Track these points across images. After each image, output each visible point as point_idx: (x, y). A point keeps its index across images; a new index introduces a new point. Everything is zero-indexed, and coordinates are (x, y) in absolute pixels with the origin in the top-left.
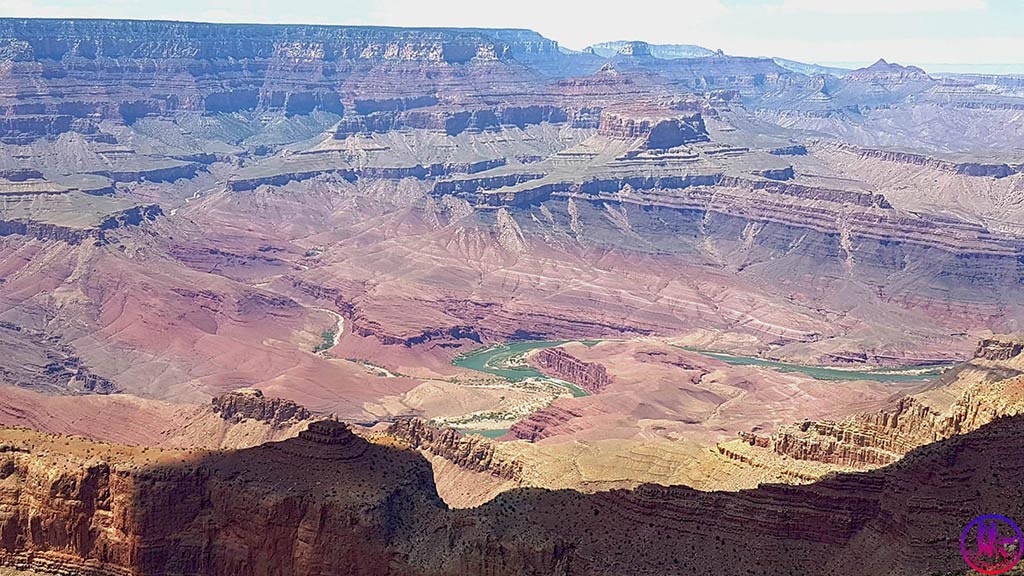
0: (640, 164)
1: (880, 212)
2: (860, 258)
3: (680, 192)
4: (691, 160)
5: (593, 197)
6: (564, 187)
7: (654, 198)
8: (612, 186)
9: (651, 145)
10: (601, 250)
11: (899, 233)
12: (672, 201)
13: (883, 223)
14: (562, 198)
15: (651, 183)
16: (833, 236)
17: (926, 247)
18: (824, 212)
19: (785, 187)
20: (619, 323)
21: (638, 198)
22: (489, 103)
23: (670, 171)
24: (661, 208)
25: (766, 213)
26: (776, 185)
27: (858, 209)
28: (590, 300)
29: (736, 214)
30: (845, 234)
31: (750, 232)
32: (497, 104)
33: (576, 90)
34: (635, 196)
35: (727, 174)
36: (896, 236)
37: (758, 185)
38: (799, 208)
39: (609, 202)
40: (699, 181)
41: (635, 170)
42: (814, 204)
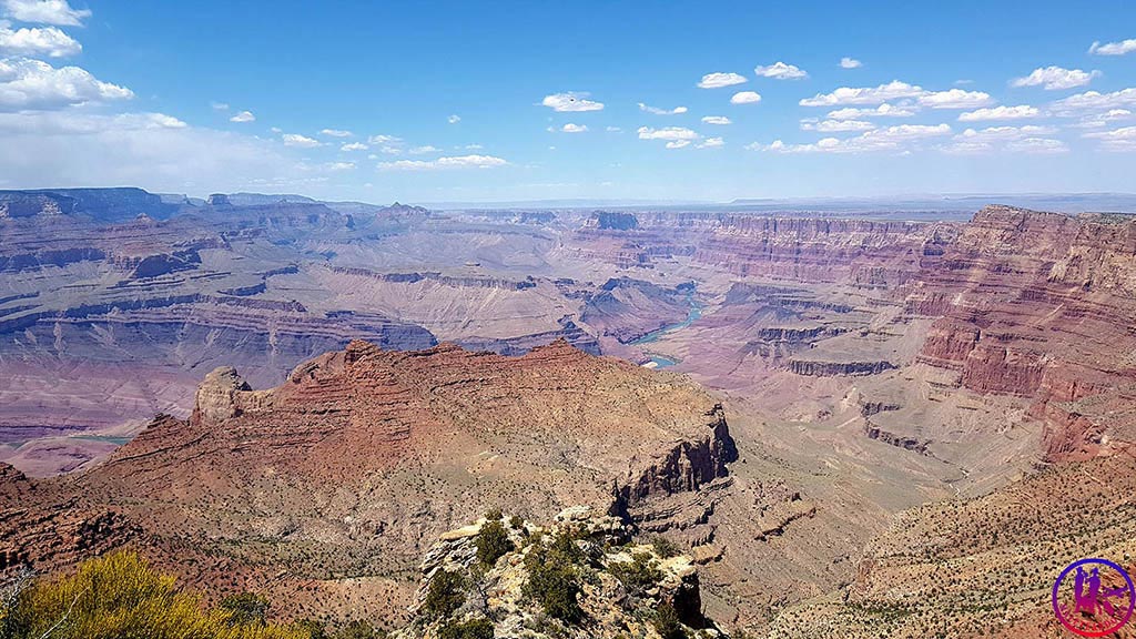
0: (131, 291)
1: (297, 315)
2: (281, 350)
3: (164, 309)
4: (173, 284)
5: (79, 320)
6: (51, 314)
7: (141, 316)
8: (100, 309)
9: (139, 275)
10: (75, 363)
11: (311, 329)
12: (154, 317)
13: (299, 323)
14: (48, 323)
15: (138, 304)
16: (263, 335)
17: (326, 338)
18: (262, 317)
19: (240, 300)
20: (60, 423)
21: (125, 318)
22: (28, 249)
23: (157, 293)
24: (145, 323)
25: (226, 321)
26: (233, 299)
27: (284, 313)
28: (41, 407)
29: (203, 323)
30: (273, 332)
31: (212, 337)
32: (37, 249)
33: (113, 234)
34: (121, 316)
35: (203, 293)
36: (308, 331)
37: (221, 301)
38: (247, 316)
39: (97, 323)
40: (180, 300)
41: (124, 296)
42: (256, 312)
